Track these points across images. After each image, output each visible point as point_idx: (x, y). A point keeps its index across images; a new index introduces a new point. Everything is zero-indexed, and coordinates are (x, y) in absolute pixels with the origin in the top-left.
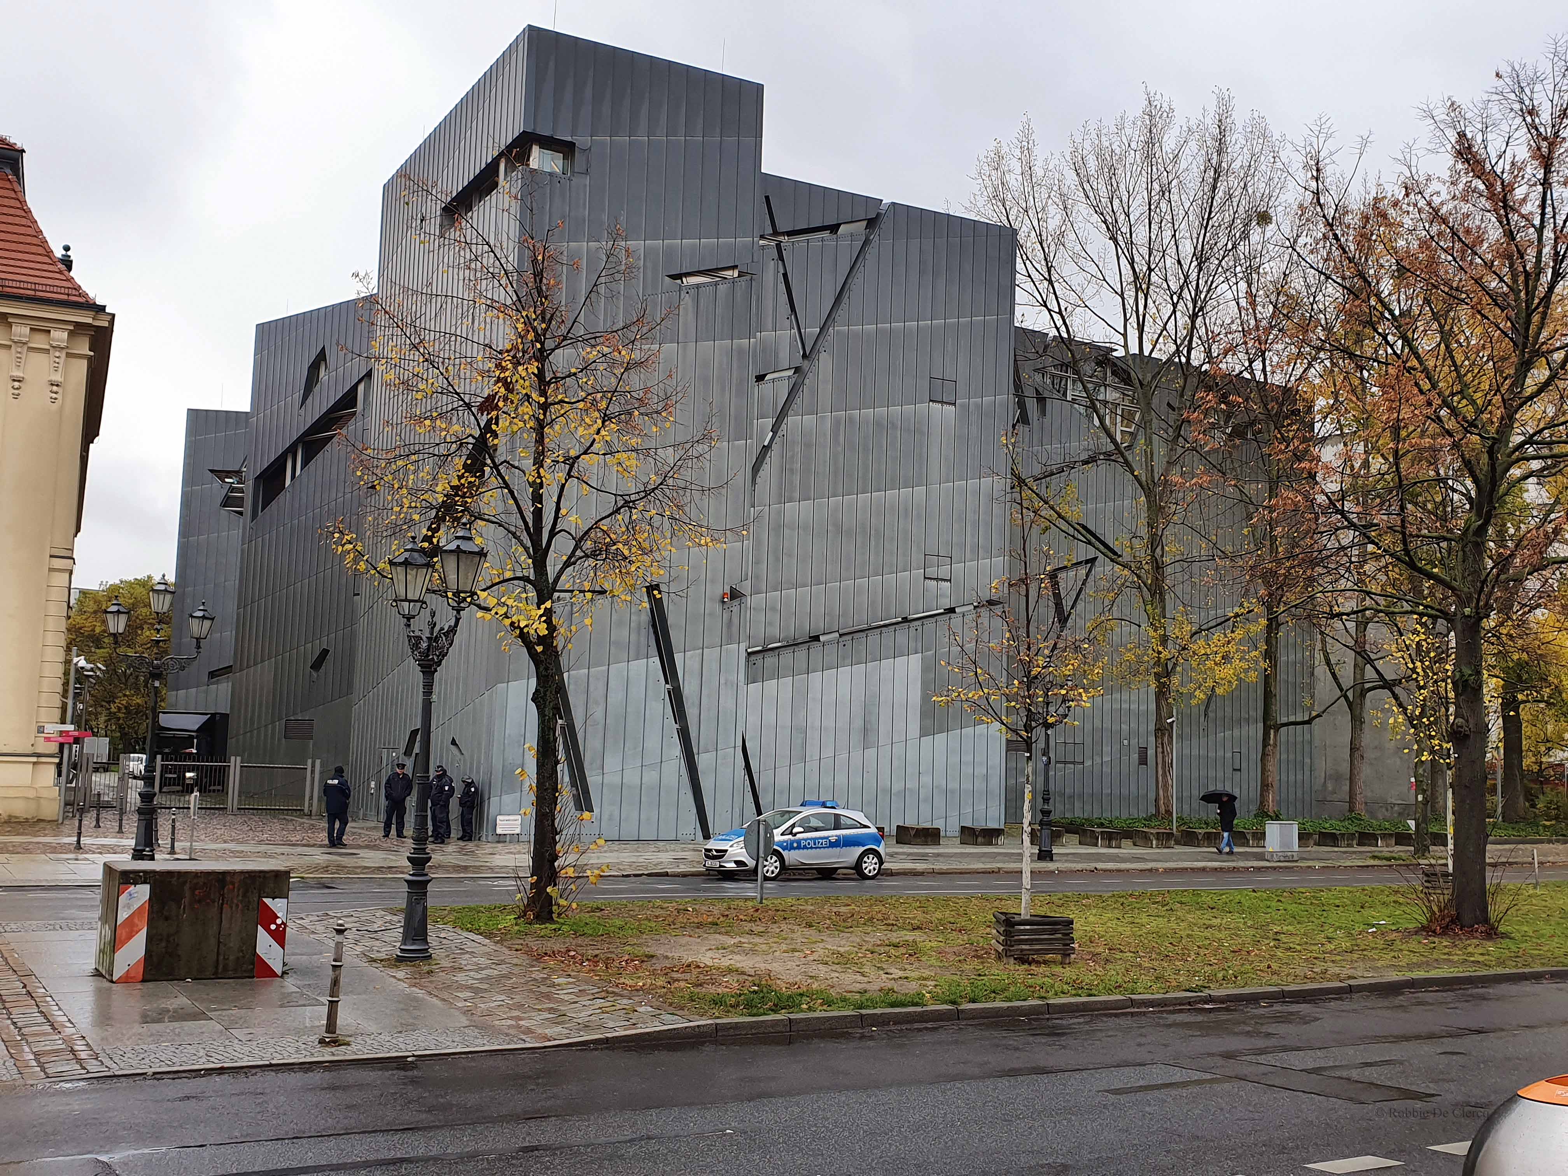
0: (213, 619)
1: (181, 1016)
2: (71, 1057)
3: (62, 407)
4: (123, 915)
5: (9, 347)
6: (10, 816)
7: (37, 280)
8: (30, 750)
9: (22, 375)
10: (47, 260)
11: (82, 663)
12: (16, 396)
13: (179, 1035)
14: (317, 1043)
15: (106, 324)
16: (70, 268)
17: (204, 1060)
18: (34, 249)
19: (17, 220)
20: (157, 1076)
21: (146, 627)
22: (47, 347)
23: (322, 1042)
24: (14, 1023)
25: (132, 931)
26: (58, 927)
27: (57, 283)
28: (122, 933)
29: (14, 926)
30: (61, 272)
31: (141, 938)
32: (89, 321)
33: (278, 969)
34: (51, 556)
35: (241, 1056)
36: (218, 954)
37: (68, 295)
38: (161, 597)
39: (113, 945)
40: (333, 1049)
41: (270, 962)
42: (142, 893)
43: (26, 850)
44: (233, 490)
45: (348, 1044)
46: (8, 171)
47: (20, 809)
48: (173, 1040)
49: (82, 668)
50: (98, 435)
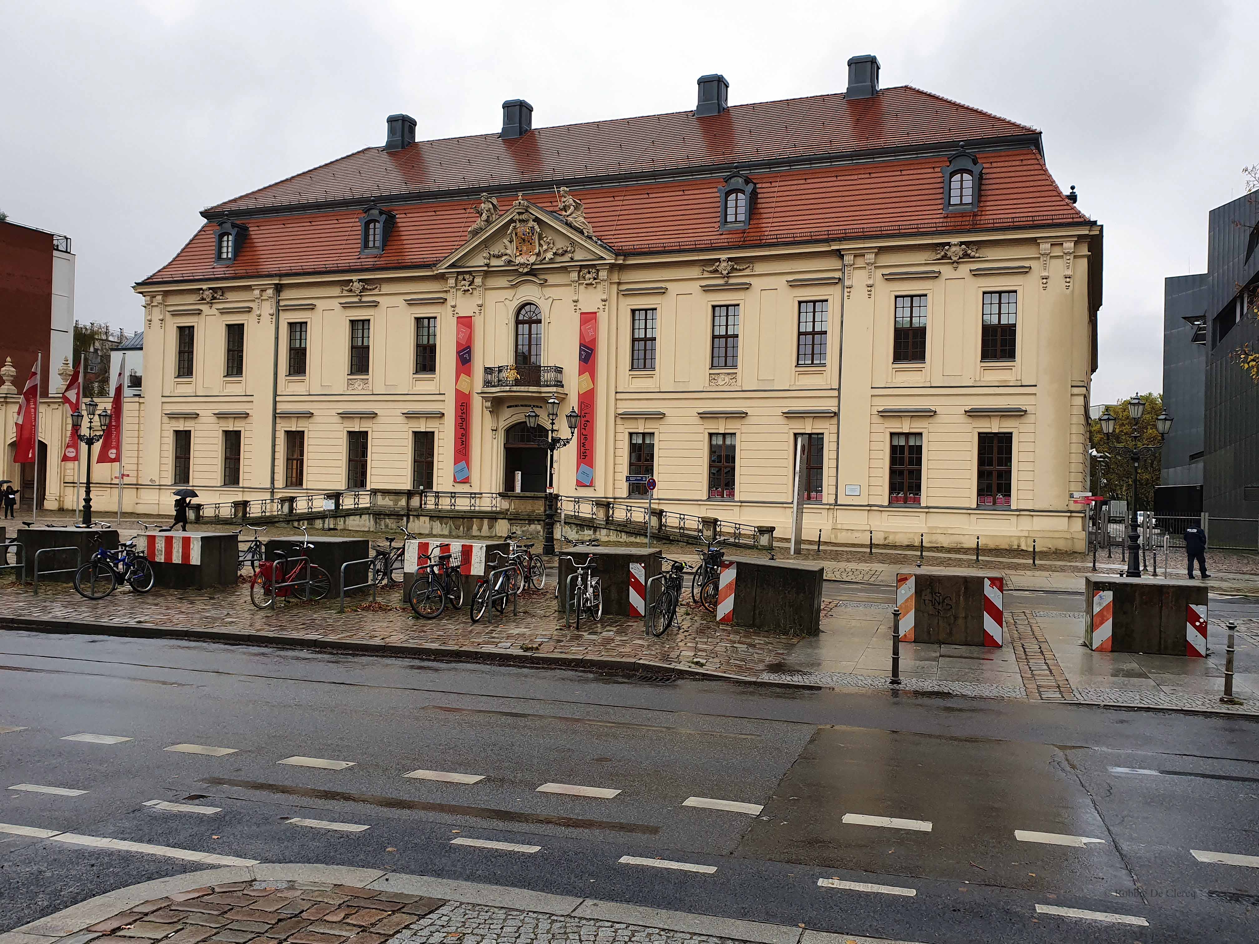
0: (1172, 420)
1: (1129, 674)
2: (1058, 689)
3: (1073, 291)
4: (1097, 609)
5: (1039, 258)
6: (1056, 549)
7: (1053, 213)
8: (1066, 509)
9: (1047, 274)
10: (1059, 199)
11: (1095, 453)
12: (1045, 288)
13: (1125, 685)
14: (1218, 700)
15: (1098, 233)
16: (1075, 202)
17: (1137, 702)
18: (1050, 193)
19: (1040, 177)
20: (1106, 707)
21: (1149, 427)
22: (1062, 254)
23: (1222, 700)
24: (1030, 668)
25: (1103, 619)
26: (1068, 616)
27: (1065, 212)
28: (1097, 620)
29: (1042, 613)
30: (1068, 205)
31: (1109, 624)
32: (1087, 232)
33: (1203, 652)
34: (1072, 386)
35: (1163, 702)
36: (1160, 638)
37: (1073, 218)
38: (1136, 407)
39: (1092, 627)
40: (1229, 706)
41: (1197, 647)
42: (1108, 596)
43: (1062, 569)
44: (1200, 329)
45: (1241, 704)
46: (1033, 148)
47: (1062, 545)
48: (1122, 688)
49: (1095, 456)
50: (1101, 305)
